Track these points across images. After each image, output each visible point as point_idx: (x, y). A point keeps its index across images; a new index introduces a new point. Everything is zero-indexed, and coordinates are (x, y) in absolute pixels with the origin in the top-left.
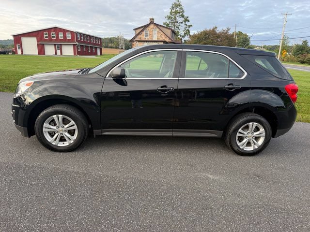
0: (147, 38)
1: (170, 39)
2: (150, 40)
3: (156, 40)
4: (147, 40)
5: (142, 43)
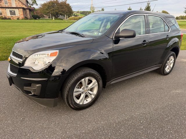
0: (7, 5)
1: (26, 6)
2: (10, 6)
3: (15, 7)
4: (7, 6)
5: (4, 9)
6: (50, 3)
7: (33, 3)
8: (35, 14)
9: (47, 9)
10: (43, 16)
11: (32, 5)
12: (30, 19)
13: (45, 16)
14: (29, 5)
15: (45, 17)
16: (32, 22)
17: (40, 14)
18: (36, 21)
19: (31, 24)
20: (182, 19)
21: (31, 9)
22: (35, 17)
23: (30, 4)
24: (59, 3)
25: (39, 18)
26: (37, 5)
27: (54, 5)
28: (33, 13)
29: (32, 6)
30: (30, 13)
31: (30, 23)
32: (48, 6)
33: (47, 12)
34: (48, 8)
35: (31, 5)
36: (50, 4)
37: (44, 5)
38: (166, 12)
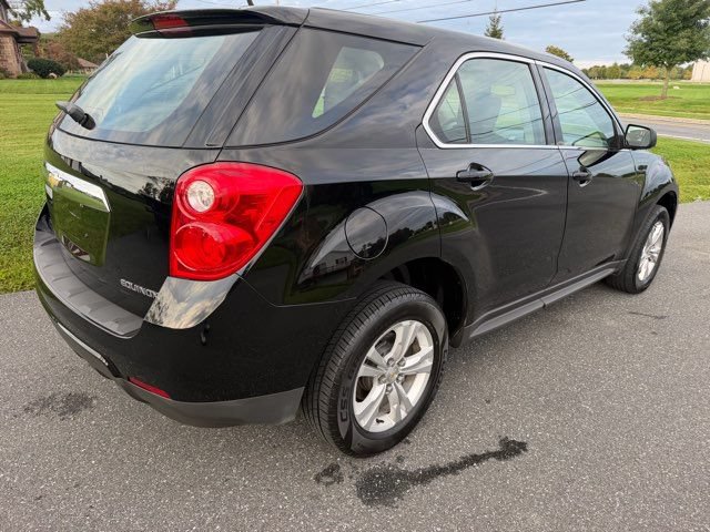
6: (104, 10)
7: (29, 9)
8: (43, 56)
9: (92, 37)
10: (78, 63)
11: (27, 17)
12: (19, 78)
13: (83, 62)
14: (11, 16)
15: (83, 68)
16: (29, 91)
17: (62, 54)
18: (48, 84)
19: (26, 97)
20: (599, 78)
21: (22, 34)
22: (42, 70)
23: (15, 15)
24: (144, 12)
25: (60, 72)
26: (48, 18)
27: (126, 17)
28: (35, 49)
29: (25, 24)
30: (17, 51)
31: (20, 97)
32: (100, 23)
33: (97, 46)
34: (99, 30)
35: (19, 18)
36: (106, 13)
37: (83, 18)
38: (561, 52)
